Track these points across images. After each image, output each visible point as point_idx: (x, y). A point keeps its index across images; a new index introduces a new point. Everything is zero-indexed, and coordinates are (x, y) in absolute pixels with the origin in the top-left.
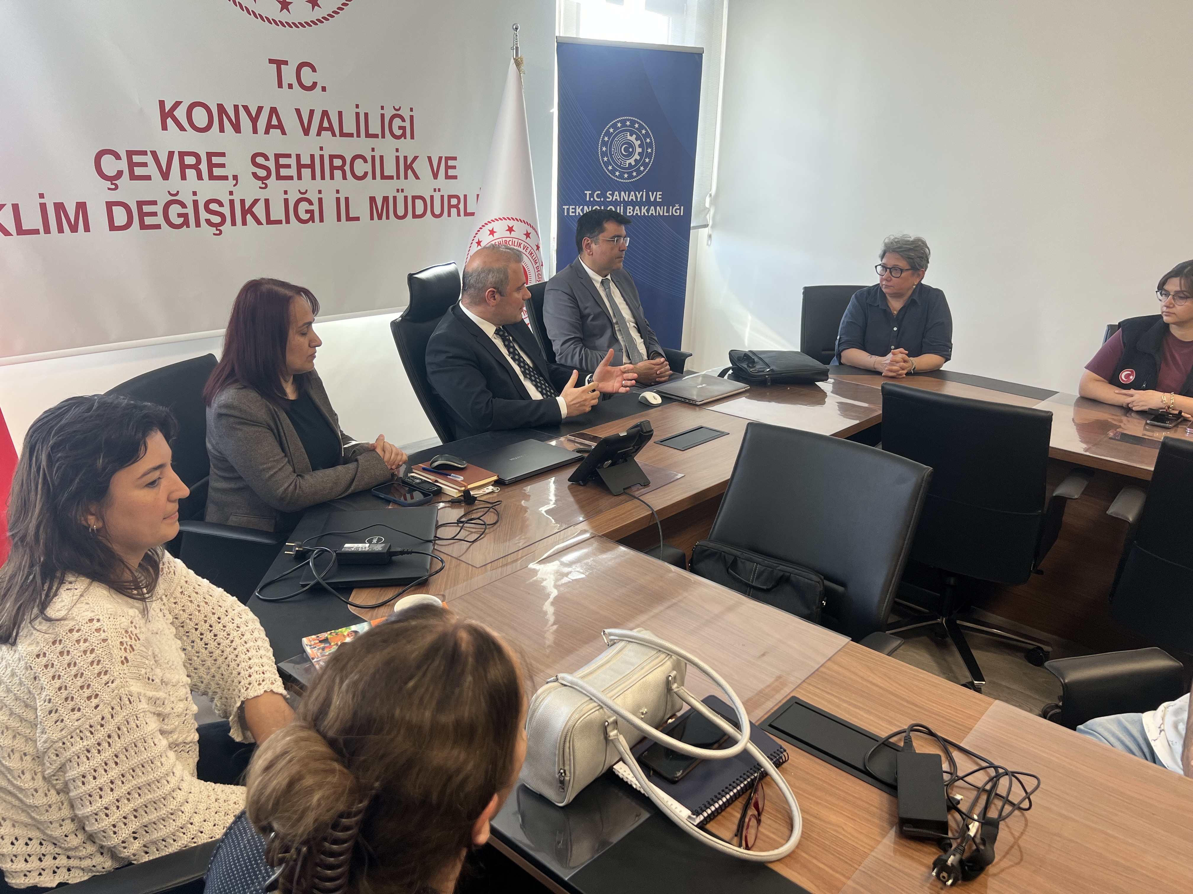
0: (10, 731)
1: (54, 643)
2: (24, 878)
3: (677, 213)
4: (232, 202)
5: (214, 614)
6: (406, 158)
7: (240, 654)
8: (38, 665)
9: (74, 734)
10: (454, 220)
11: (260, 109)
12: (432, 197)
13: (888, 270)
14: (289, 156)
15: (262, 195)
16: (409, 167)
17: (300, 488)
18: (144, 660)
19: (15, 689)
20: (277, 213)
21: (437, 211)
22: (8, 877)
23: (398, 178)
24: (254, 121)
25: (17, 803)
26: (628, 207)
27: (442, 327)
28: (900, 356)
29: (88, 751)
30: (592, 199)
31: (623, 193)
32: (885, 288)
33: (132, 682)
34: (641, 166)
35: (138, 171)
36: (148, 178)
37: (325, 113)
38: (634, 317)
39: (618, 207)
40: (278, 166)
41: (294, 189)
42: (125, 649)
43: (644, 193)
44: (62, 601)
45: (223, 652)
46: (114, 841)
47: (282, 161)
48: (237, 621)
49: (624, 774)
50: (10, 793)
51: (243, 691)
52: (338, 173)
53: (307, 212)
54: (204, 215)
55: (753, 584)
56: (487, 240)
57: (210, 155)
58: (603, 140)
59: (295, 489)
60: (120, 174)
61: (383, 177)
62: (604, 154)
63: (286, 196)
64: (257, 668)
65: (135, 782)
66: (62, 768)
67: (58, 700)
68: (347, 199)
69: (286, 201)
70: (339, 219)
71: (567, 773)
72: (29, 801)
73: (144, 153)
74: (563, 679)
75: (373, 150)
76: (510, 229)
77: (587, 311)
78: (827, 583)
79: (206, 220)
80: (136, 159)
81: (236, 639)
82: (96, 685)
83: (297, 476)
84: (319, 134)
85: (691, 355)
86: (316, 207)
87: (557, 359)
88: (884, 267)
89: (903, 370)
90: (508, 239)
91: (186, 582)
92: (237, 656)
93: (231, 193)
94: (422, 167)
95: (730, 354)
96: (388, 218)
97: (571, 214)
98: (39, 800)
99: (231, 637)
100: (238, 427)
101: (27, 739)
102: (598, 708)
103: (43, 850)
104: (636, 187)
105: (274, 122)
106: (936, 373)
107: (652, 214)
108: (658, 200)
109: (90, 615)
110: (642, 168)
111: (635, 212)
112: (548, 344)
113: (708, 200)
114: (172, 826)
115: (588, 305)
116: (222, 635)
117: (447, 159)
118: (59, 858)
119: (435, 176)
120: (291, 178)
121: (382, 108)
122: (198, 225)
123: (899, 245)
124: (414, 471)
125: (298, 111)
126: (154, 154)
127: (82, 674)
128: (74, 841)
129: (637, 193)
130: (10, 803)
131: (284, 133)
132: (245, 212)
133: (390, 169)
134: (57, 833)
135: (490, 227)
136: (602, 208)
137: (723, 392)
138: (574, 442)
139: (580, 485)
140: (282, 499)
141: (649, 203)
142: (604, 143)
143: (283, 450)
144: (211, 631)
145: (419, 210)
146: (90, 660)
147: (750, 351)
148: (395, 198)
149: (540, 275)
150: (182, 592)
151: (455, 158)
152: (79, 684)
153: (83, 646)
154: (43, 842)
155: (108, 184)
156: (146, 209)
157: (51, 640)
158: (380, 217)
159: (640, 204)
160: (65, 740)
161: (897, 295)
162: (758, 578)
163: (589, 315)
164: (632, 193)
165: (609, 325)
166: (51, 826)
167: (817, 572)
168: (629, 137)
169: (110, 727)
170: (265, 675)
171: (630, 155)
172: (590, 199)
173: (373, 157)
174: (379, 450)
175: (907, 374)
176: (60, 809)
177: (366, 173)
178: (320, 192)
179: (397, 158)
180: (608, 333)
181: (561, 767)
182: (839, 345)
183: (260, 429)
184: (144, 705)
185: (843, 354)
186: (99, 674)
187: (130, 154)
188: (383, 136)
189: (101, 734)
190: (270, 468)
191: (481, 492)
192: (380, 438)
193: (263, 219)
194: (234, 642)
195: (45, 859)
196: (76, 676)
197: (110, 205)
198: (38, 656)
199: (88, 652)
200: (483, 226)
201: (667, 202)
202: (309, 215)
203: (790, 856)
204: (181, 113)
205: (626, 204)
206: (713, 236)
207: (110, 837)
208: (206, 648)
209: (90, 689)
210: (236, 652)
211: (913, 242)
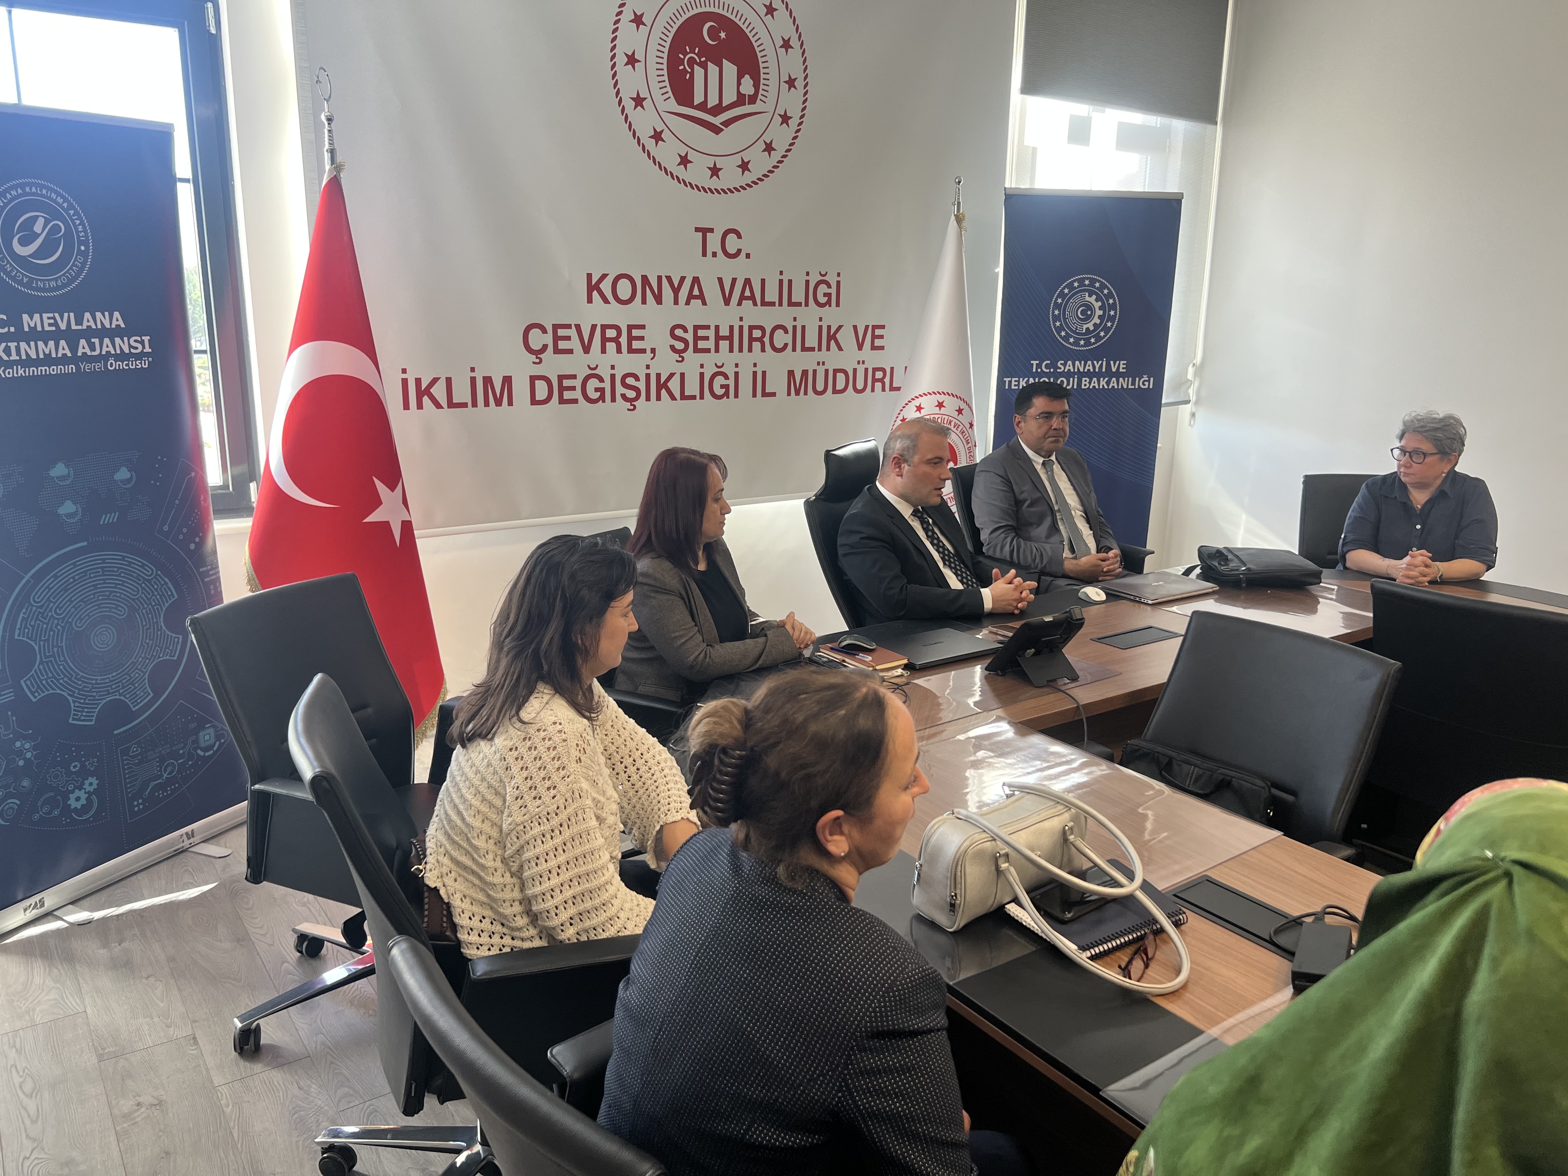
0: (480, 815)
1: (524, 739)
2: (476, 950)
3: (1144, 385)
4: (648, 376)
5: (637, 750)
6: (829, 327)
7: (661, 785)
8: (511, 757)
9: (534, 819)
10: (878, 397)
11: (683, 279)
12: (855, 370)
13: (1407, 454)
14: (707, 327)
15: (678, 369)
16: (832, 337)
17: (710, 657)
18: (592, 764)
19: (489, 777)
20: (692, 388)
21: (860, 386)
22: (464, 948)
23: (820, 349)
24: (676, 291)
25: (477, 882)
26: (1084, 379)
27: (856, 507)
28: (1420, 558)
29: (544, 836)
30: (1039, 370)
31: (1077, 363)
32: (1404, 476)
33: (582, 780)
34: (1101, 330)
35: (562, 345)
36: (570, 351)
37: (748, 282)
38: (1083, 504)
39: (1071, 379)
40: (696, 338)
41: (710, 362)
42: (580, 750)
43: (1104, 362)
44: (532, 706)
45: (644, 784)
46: (555, 922)
47: (701, 333)
48: (658, 758)
49: (1015, 912)
50: (473, 872)
51: (662, 816)
52: (757, 345)
53: (722, 386)
54: (620, 390)
55: (1190, 788)
56: (911, 414)
57: (630, 328)
58: (1056, 302)
59: (706, 657)
60: (545, 347)
61: (804, 349)
62: (1056, 318)
63: (702, 370)
64: (675, 798)
65: (576, 870)
66: (519, 852)
67: (524, 788)
68: (764, 373)
69: (702, 375)
70: (754, 395)
71: (958, 897)
72: (489, 879)
73: (568, 326)
74: (959, 813)
75: (795, 319)
76: (940, 405)
77: (1023, 496)
78: (1275, 791)
79: (622, 395)
80: (561, 332)
81: (657, 773)
82: (555, 778)
83: (707, 645)
84: (739, 304)
85: (1153, 553)
86: (731, 382)
87: (984, 550)
88: (1403, 450)
89: (1425, 576)
90: (937, 416)
91: (617, 717)
92: (657, 787)
93: (648, 367)
94: (846, 338)
95: (1199, 550)
96: (806, 393)
97: (1013, 387)
98: (497, 879)
99: (652, 771)
100: (653, 595)
101: (494, 824)
102: (991, 839)
103: (493, 928)
104: (1095, 355)
105: (696, 292)
106: (1474, 582)
107: (1113, 387)
108: (1121, 370)
109: (554, 719)
110: (1102, 334)
111: (1092, 384)
112: (975, 532)
113: (1191, 371)
114: (603, 917)
115: (1025, 489)
116: (643, 769)
117: (875, 327)
118: (505, 938)
119: (860, 347)
120: (708, 351)
121: (808, 274)
122: (613, 400)
123: (1422, 423)
124: (821, 650)
125: (720, 280)
126: (578, 327)
127: (545, 767)
128: (521, 921)
129: (1095, 362)
130: (472, 882)
131: (704, 303)
132: (661, 386)
133: (812, 340)
134: (508, 911)
135: (917, 402)
136: (1052, 380)
137: (1184, 591)
138: (997, 634)
139: (998, 675)
140: (692, 667)
141: (1109, 374)
142: (1057, 306)
143: (694, 620)
144: (634, 765)
145: (840, 385)
146: (552, 756)
147: (1225, 548)
148: (815, 371)
149: (972, 456)
150: (612, 726)
151: (883, 327)
152: (542, 775)
153: (548, 743)
154: (494, 922)
155: (533, 358)
156: (566, 383)
157: (523, 737)
158: (797, 393)
159: (1099, 375)
160: (526, 824)
161: (1421, 486)
162: (1196, 781)
163: (1025, 501)
164: (1089, 362)
165: (1049, 512)
166: (504, 905)
167: (1263, 778)
168: (1087, 298)
169: (563, 816)
170: (682, 804)
171: (1088, 318)
172: (1037, 370)
173: (795, 327)
174: (788, 627)
175: (1430, 582)
176: (512, 890)
177: (786, 345)
178: (737, 365)
179: (820, 327)
180: (1048, 522)
181: (953, 890)
182: (1343, 544)
183: (672, 597)
184: (589, 802)
185: (1348, 556)
186: (558, 769)
187: (556, 327)
188: (807, 305)
189: (555, 821)
190: (681, 636)
191: (890, 674)
192: (791, 615)
193: (677, 395)
194: (655, 776)
195: (494, 937)
196: (540, 769)
197: (533, 379)
198: (511, 750)
199: (551, 749)
200: (910, 402)
201: (1133, 372)
202: (724, 390)
203: (1173, 994)
204: (606, 286)
205: (1081, 375)
206: (1197, 416)
207: (552, 917)
208: (629, 781)
209: (550, 781)
210: (656, 784)
211: (1441, 420)
